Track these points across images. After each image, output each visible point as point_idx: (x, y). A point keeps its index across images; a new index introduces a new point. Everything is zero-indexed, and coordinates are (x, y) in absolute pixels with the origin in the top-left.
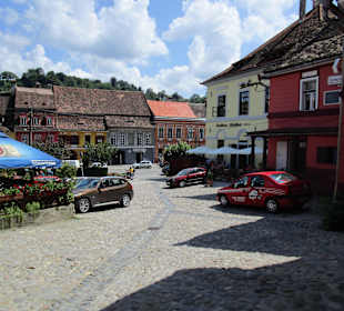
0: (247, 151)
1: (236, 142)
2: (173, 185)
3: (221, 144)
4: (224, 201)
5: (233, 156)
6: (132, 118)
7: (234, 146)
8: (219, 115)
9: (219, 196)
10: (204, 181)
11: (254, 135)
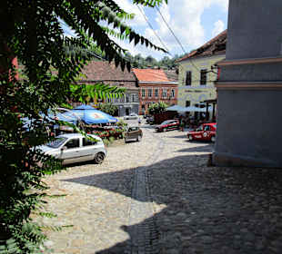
0: (204, 110)
1: (199, 103)
2: (160, 130)
3: (188, 104)
4: (191, 138)
5: (196, 113)
6: (122, 83)
7: (197, 106)
8: (187, 84)
9: (189, 135)
10: (178, 128)
11: (208, 102)
